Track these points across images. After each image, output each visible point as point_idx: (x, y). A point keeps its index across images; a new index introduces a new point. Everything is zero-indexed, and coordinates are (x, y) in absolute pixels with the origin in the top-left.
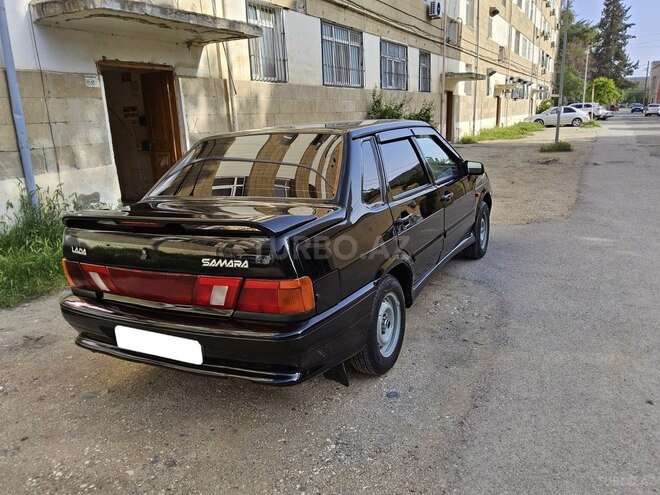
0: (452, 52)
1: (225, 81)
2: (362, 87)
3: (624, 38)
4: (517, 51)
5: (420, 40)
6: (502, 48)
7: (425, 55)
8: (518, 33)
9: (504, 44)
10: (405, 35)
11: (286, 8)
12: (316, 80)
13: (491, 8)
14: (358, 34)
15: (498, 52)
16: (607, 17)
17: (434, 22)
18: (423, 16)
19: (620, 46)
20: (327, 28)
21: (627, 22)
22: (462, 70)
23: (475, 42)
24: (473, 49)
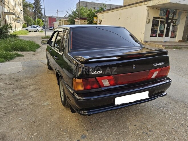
0: (4, 5)
3: (41, 9)
4: (16, 8)
8: (15, 2)
15: (12, 7)
21: (41, 4)
22: (6, 11)
23: (8, 3)
24: (8, 5)
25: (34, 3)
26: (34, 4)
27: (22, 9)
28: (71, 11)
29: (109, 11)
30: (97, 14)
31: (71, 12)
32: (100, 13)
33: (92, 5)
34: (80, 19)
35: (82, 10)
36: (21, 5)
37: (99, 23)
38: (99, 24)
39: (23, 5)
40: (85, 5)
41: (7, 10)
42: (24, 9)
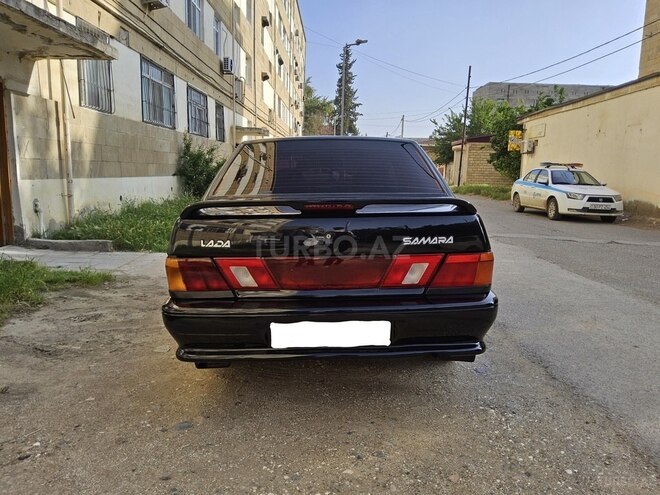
0: (238, 107)
1: (56, 103)
2: (175, 128)
3: (355, 115)
4: (280, 115)
5: (216, 91)
6: (270, 110)
7: (219, 107)
8: (279, 99)
9: (272, 108)
10: (205, 84)
11: (112, 37)
12: (136, 116)
13: (263, 73)
14: (170, 77)
15: (267, 113)
16: (340, 96)
17: (226, 77)
18: (217, 69)
19: (352, 121)
20: (145, 65)
21: (356, 102)
22: (245, 125)
23: (253, 101)
24: (252, 107)
25: (337, 98)
26: (337, 101)
27: (301, 120)
28: (445, 117)
29: (564, 109)
30: (524, 120)
31: (447, 120)
32: (533, 118)
33: (527, 92)
34: (469, 140)
35: (483, 113)
36: (297, 107)
37: (525, 151)
38: (528, 153)
39: (306, 107)
40: (502, 96)
41: (249, 122)
42: (306, 119)
